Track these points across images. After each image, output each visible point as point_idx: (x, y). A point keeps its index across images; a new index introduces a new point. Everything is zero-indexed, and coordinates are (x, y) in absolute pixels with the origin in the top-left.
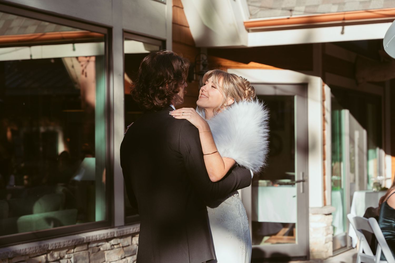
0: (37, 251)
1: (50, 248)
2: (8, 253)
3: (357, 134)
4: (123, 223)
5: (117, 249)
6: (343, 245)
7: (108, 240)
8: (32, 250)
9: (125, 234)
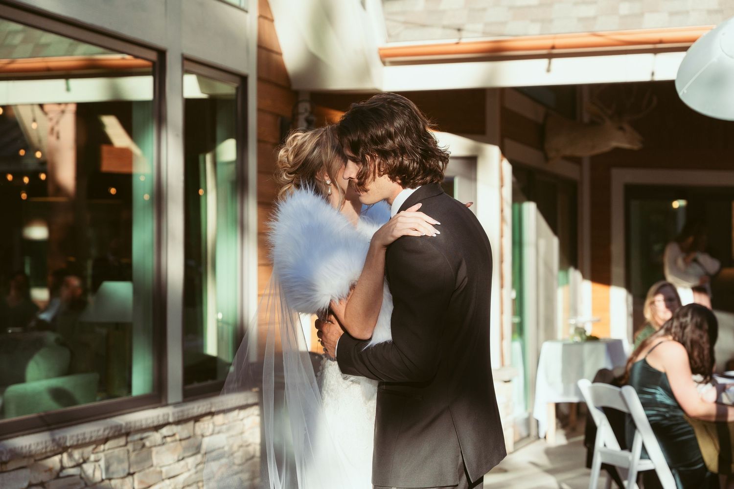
0: (49, 449)
1: (68, 444)
3: (542, 242)
5: (172, 444)
7: (157, 428)
8: (40, 447)
9: (185, 417)
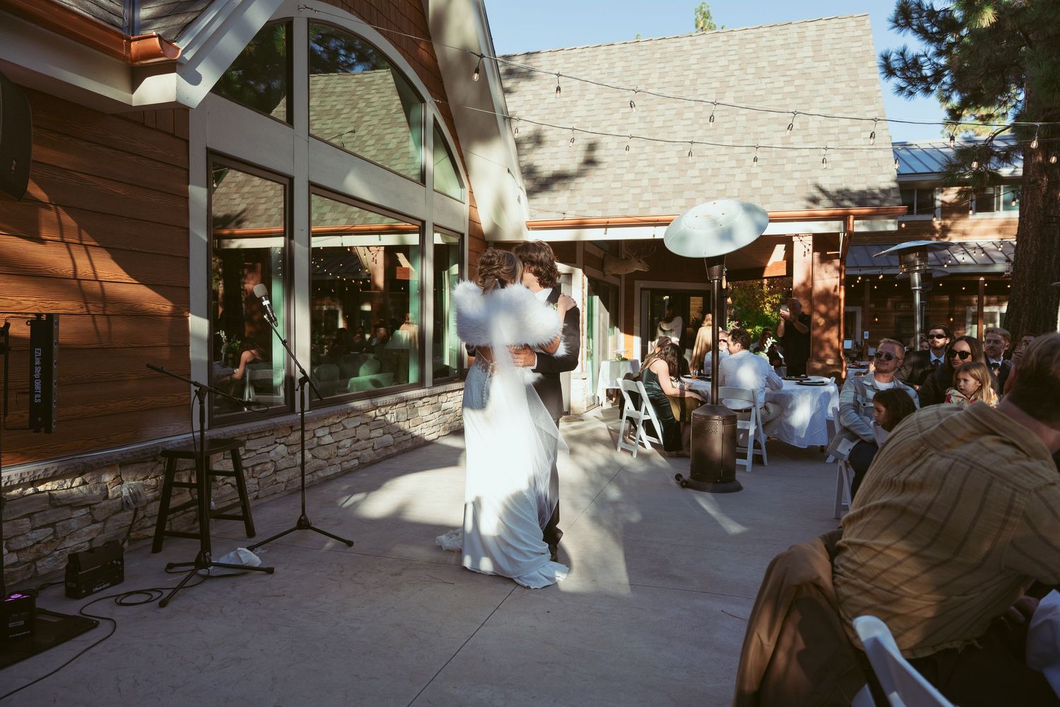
0: (369, 407)
1: (379, 405)
2: (347, 409)
3: (602, 315)
4: (431, 385)
5: (427, 406)
6: (592, 403)
7: (421, 398)
9: (434, 394)
